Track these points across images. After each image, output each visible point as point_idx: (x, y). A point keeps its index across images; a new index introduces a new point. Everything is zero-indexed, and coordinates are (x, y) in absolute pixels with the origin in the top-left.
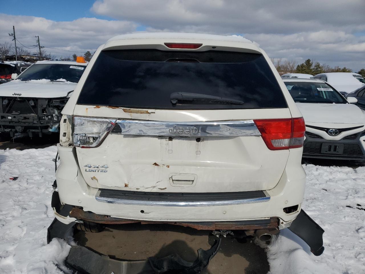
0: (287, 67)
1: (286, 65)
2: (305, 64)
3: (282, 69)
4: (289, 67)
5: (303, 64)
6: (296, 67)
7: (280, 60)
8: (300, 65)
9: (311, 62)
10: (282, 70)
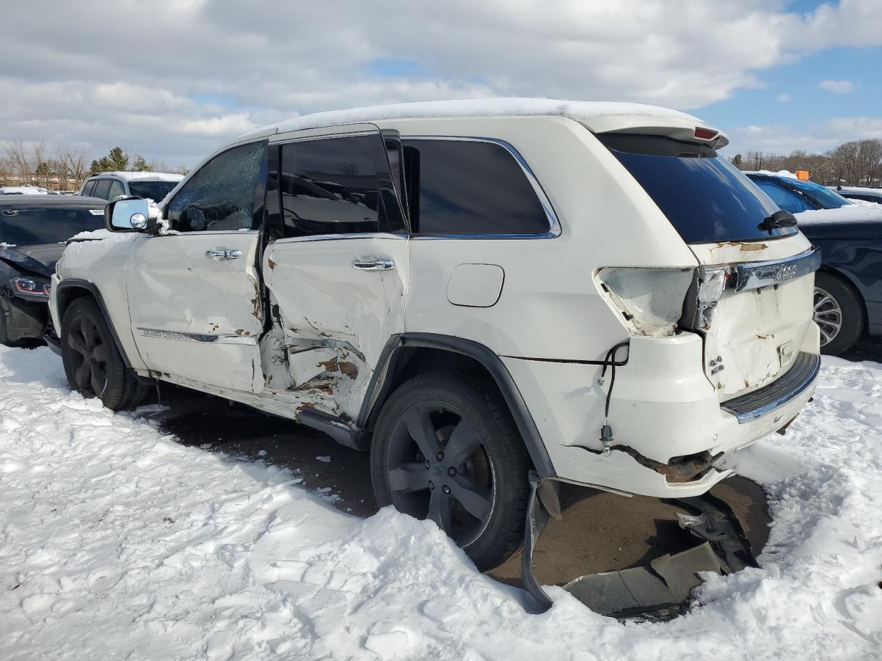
0: (65, 164)
1: (62, 160)
2: (111, 159)
3: (53, 171)
4: (70, 166)
5: (105, 159)
6: (90, 167)
7: (41, 146)
8: (98, 160)
9: (123, 154)
10: (54, 173)
